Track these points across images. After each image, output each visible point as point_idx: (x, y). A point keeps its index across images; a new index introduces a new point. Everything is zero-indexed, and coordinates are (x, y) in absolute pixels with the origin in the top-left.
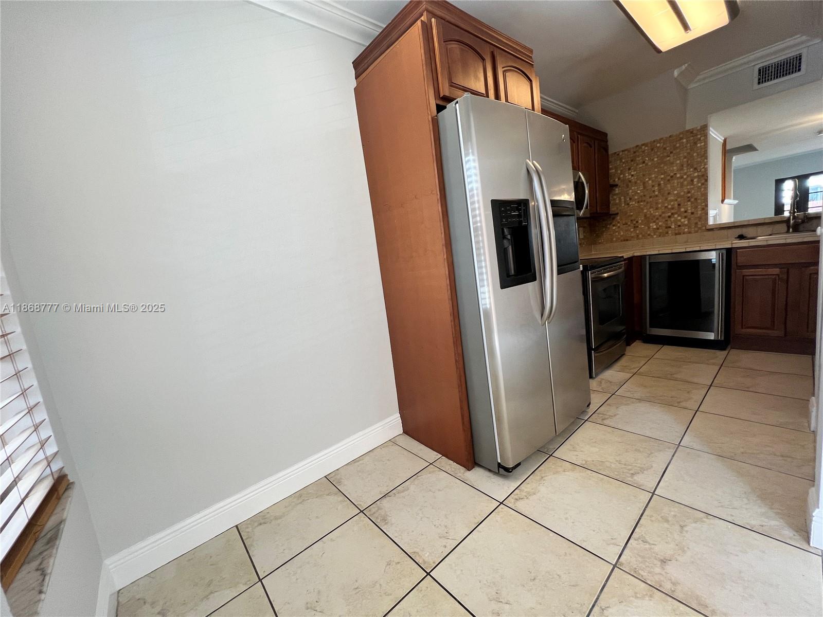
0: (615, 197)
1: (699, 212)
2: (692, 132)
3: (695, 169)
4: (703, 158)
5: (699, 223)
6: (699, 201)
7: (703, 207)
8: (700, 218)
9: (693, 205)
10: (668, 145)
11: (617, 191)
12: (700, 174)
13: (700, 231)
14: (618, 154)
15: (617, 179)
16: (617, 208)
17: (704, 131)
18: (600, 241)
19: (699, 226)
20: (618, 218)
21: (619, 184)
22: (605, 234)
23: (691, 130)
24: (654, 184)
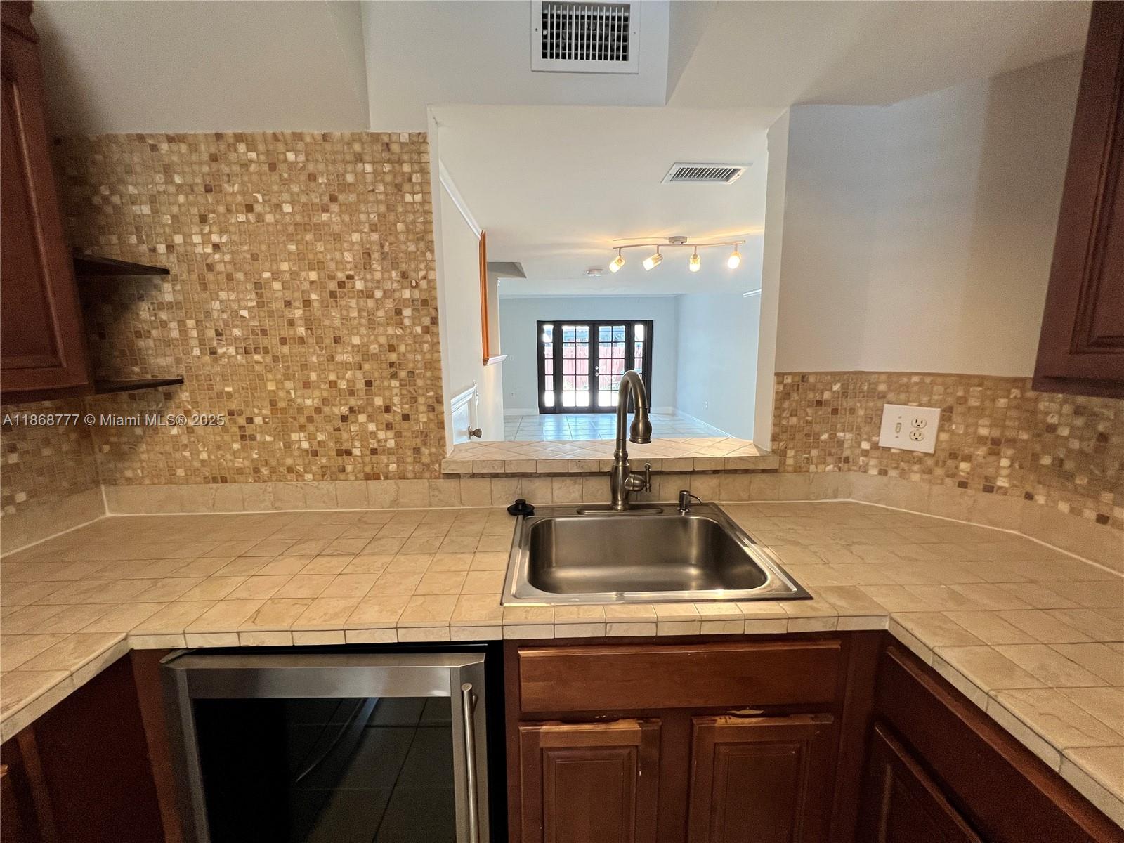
0: (164, 316)
1: (423, 418)
2: (387, 146)
3: (404, 275)
4: (422, 245)
5: (425, 451)
6: (420, 382)
7: (430, 401)
8: (424, 434)
9: (404, 392)
10: (321, 167)
11: (168, 292)
12: (417, 294)
13: (427, 475)
14: (154, 148)
15: (162, 248)
16: (178, 360)
17: (420, 153)
18: (129, 474)
19: (425, 459)
20: (185, 396)
21: (174, 270)
22: (144, 447)
23: (386, 139)
24: (288, 295)
